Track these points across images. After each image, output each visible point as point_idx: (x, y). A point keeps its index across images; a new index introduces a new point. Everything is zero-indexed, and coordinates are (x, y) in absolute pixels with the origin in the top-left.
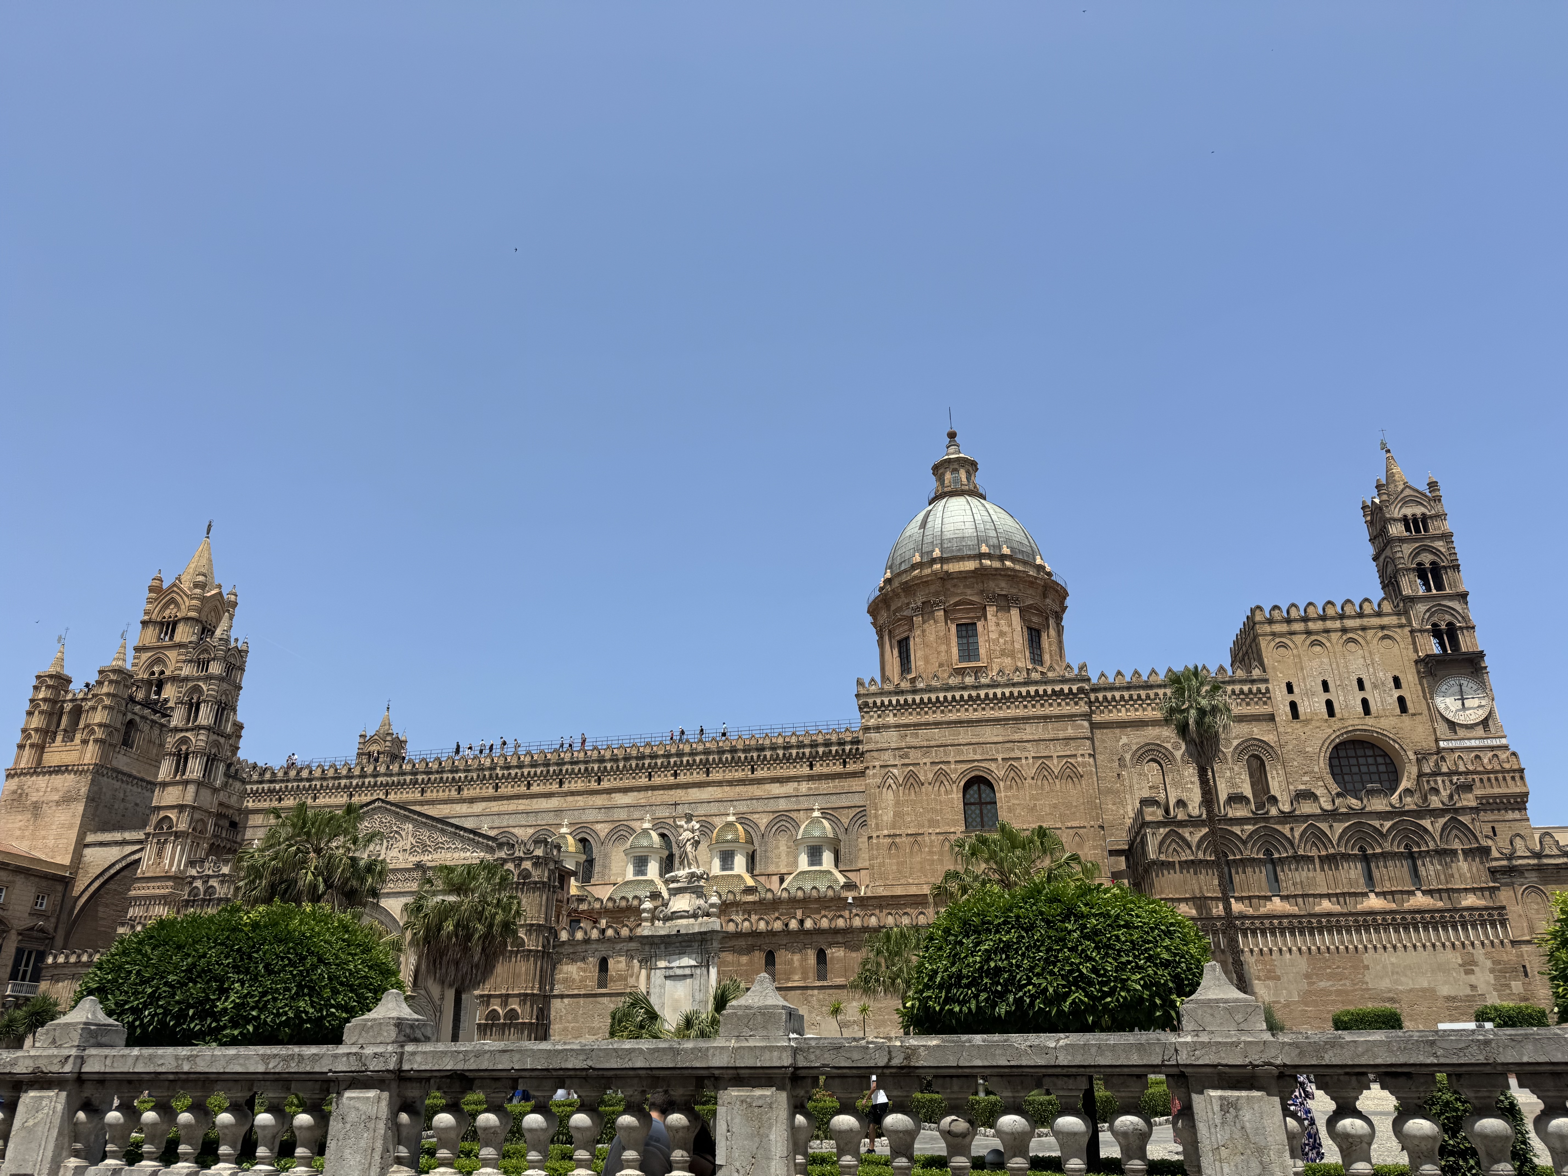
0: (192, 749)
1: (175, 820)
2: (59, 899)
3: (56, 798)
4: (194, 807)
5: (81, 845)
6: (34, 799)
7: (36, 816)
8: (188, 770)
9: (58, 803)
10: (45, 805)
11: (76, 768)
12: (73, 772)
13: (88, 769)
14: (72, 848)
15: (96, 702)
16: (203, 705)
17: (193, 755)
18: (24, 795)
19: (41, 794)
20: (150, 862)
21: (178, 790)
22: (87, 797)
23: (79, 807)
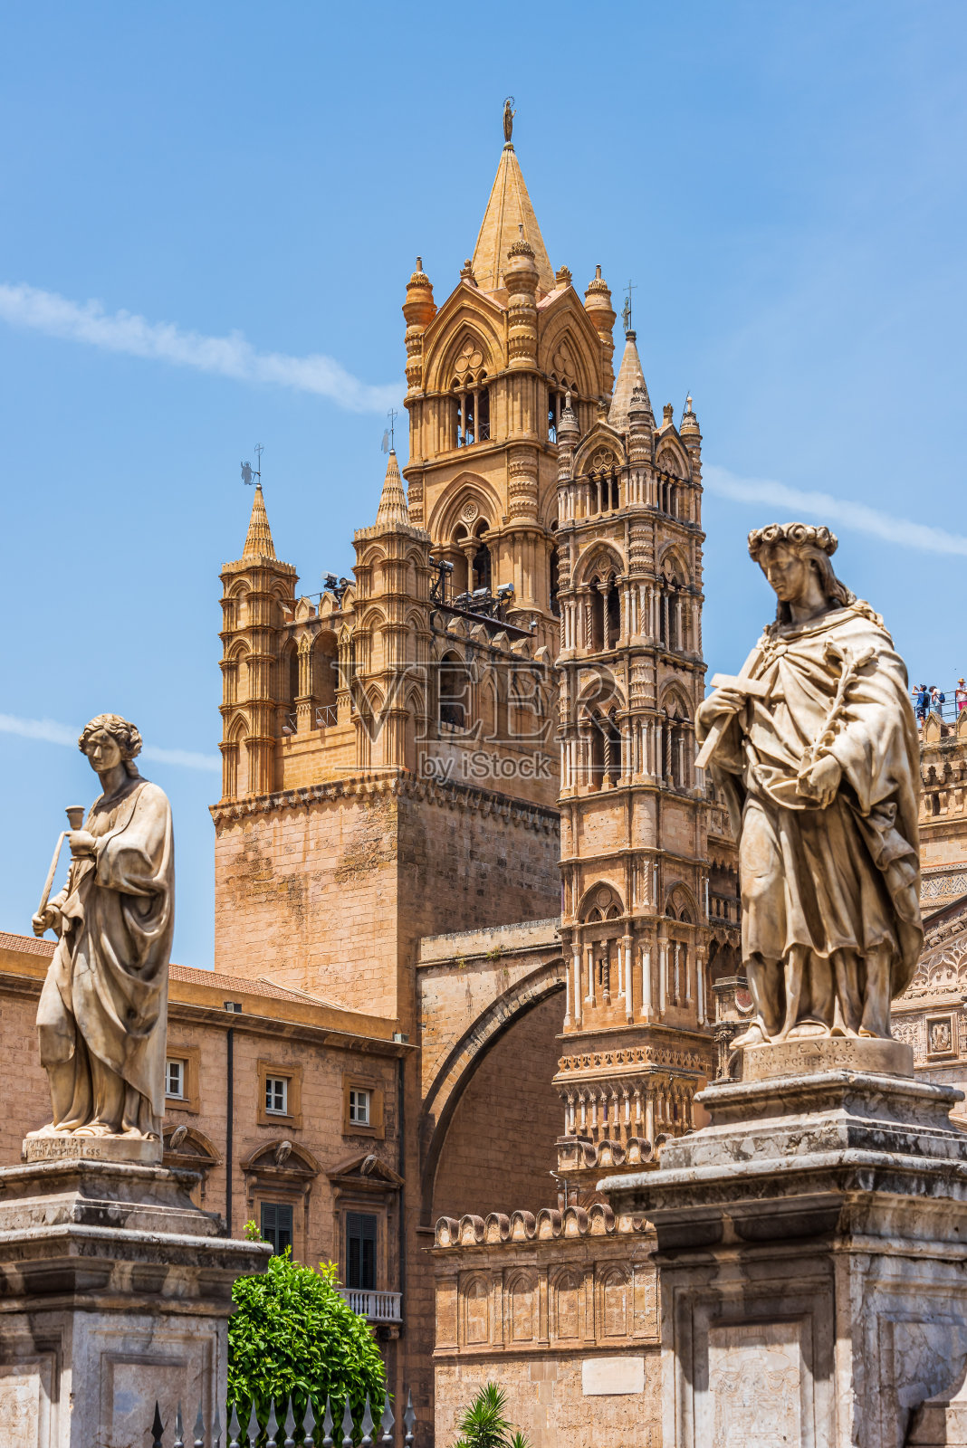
0: (624, 710)
1: (622, 892)
2: (393, 1098)
3: (333, 863)
4: (658, 857)
5: (412, 972)
6: (287, 871)
7: (299, 909)
8: (625, 764)
9: (339, 876)
10: (311, 883)
11: (358, 788)
12: (354, 799)
13: (387, 788)
14: (394, 977)
15: (365, 620)
16: (626, 594)
17: (631, 724)
18: (263, 863)
19: (299, 857)
20: (589, 1000)
21: (614, 816)
22: (399, 857)
23: (387, 880)
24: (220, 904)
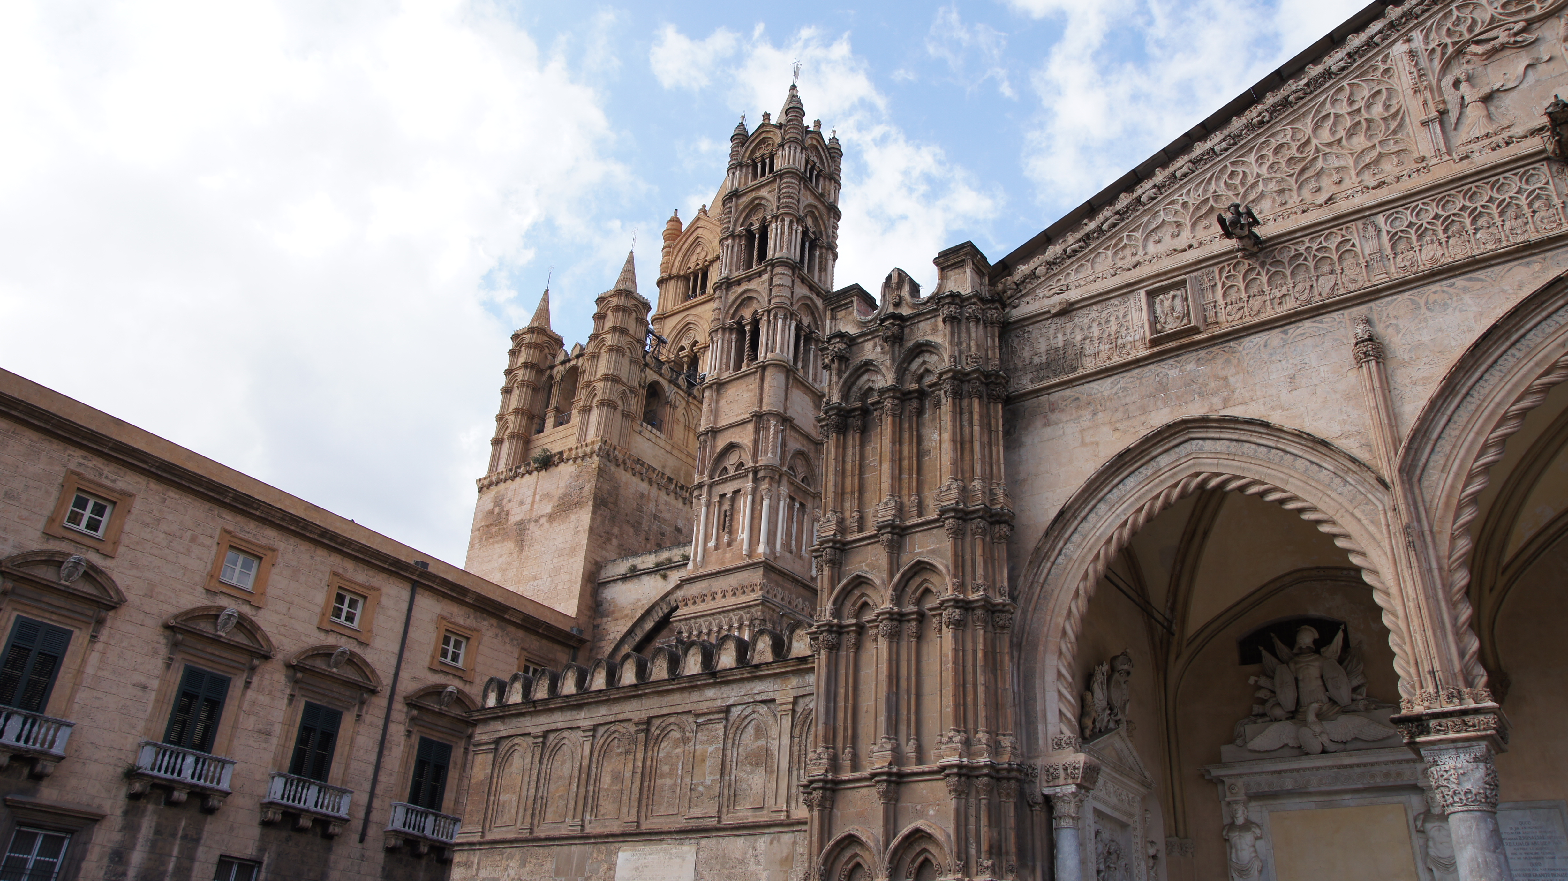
0: (764, 307)
1: (749, 447)
3: (547, 508)
4: (784, 421)
5: (594, 584)
6: (518, 518)
7: (521, 543)
8: (762, 349)
9: (551, 517)
10: (532, 523)
11: (574, 452)
12: (571, 462)
13: (592, 453)
14: (578, 586)
15: (597, 346)
16: (774, 225)
17: (769, 316)
18: (503, 514)
19: (527, 507)
20: (712, 544)
21: (748, 390)
22: (595, 499)
23: (584, 517)
24: (471, 546)
